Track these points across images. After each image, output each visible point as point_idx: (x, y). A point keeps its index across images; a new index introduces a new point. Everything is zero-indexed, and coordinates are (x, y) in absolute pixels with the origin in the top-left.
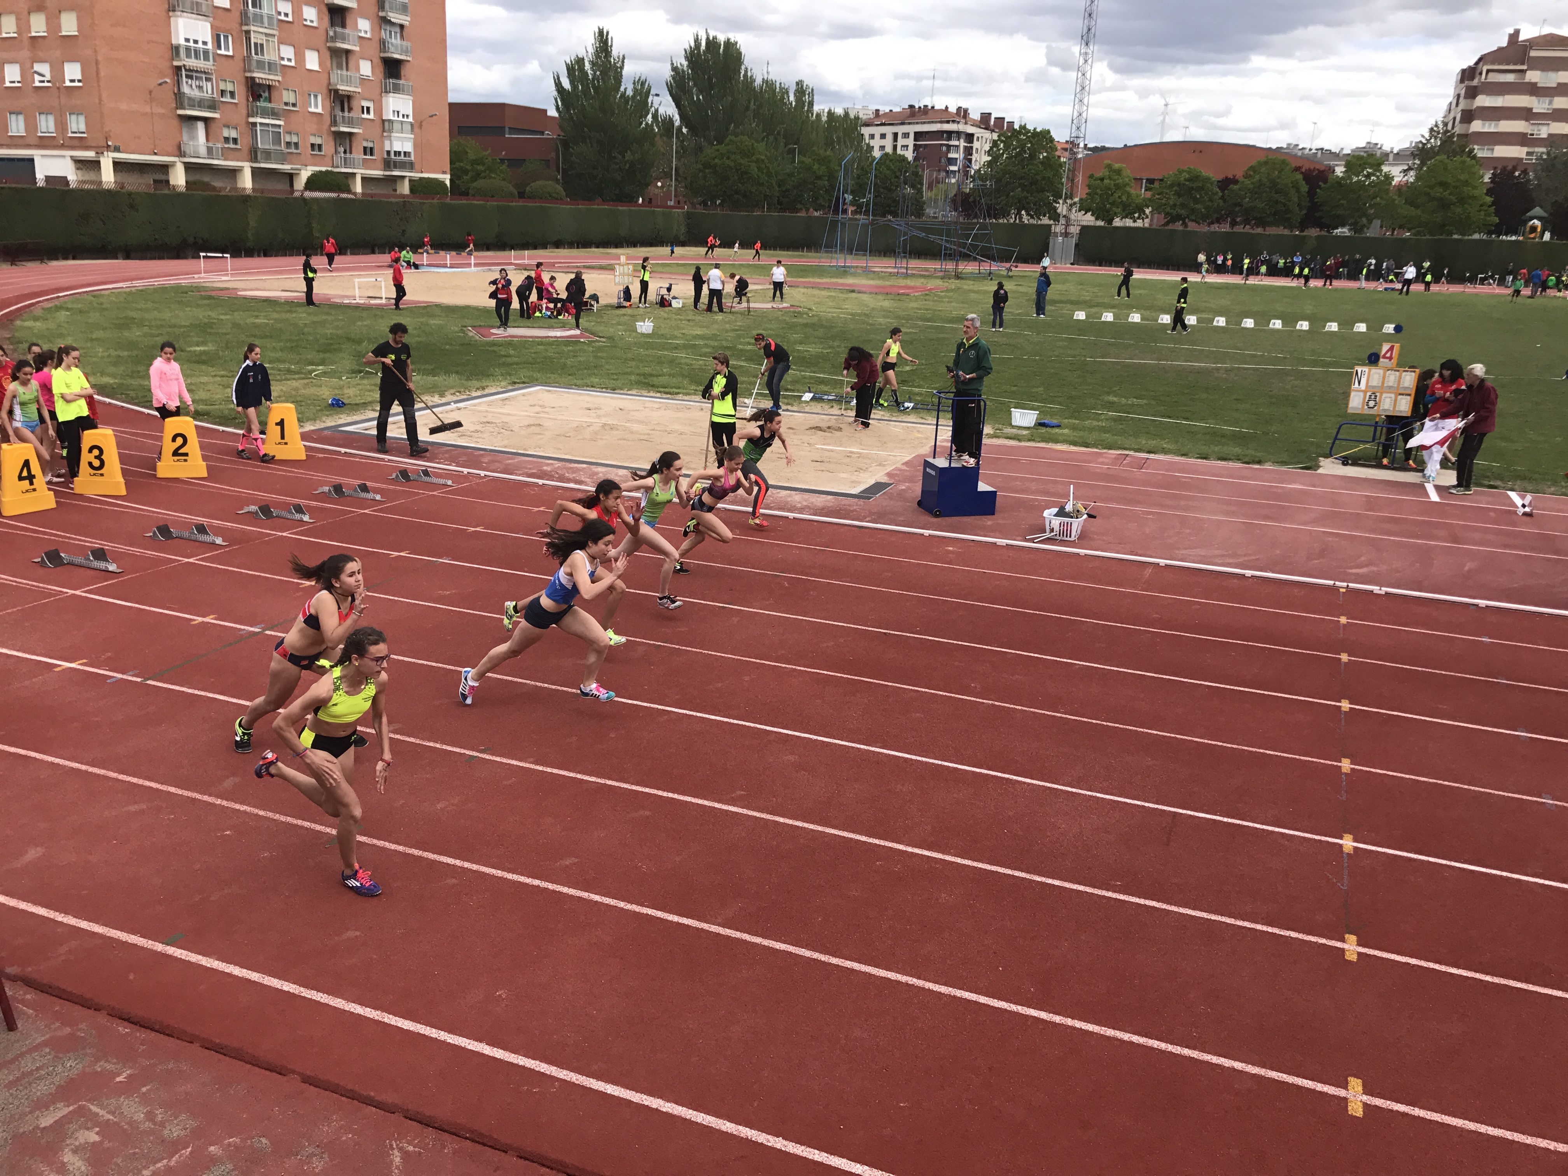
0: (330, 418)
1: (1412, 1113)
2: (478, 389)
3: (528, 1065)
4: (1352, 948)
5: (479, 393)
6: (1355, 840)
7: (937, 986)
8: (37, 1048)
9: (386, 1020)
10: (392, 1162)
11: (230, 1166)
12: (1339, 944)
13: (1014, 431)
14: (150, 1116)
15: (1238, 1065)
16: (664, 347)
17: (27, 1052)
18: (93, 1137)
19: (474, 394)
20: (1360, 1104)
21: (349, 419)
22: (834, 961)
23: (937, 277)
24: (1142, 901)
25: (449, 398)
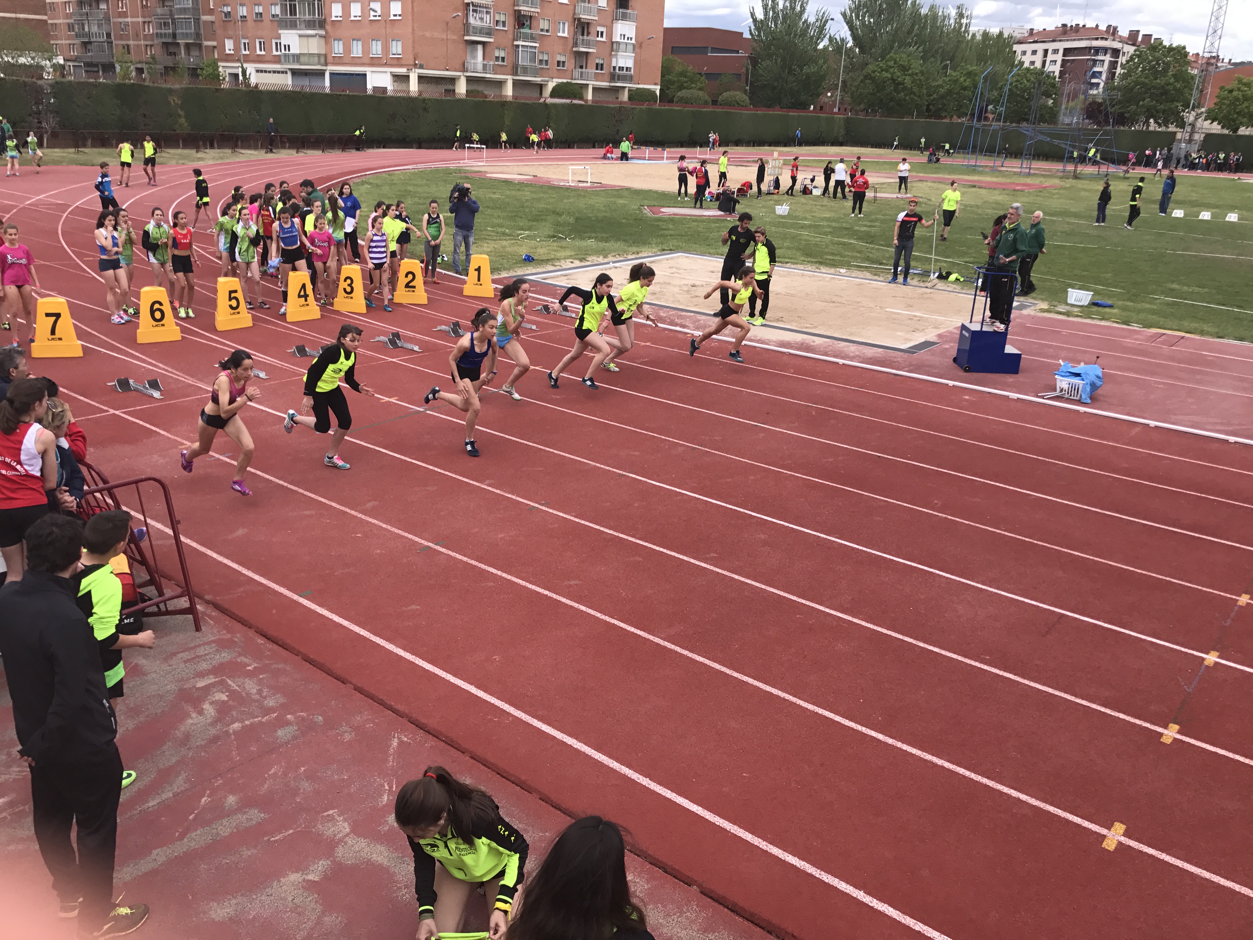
0: (521, 269)
1: (1159, 856)
2: (634, 253)
3: (496, 704)
4: (1171, 734)
5: (634, 256)
6: (1219, 657)
7: (806, 704)
8: (209, 643)
9: (417, 662)
10: (392, 744)
11: (295, 728)
12: (1160, 730)
13: (1068, 308)
14: (260, 692)
15: (1023, 797)
16: (793, 226)
17: (202, 645)
18: (224, 697)
19: (630, 257)
20: (1116, 842)
21: (534, 271)
22: (736, 675)
23: (1056, 177)
24: (1001, 673)
25: (610, 258)
